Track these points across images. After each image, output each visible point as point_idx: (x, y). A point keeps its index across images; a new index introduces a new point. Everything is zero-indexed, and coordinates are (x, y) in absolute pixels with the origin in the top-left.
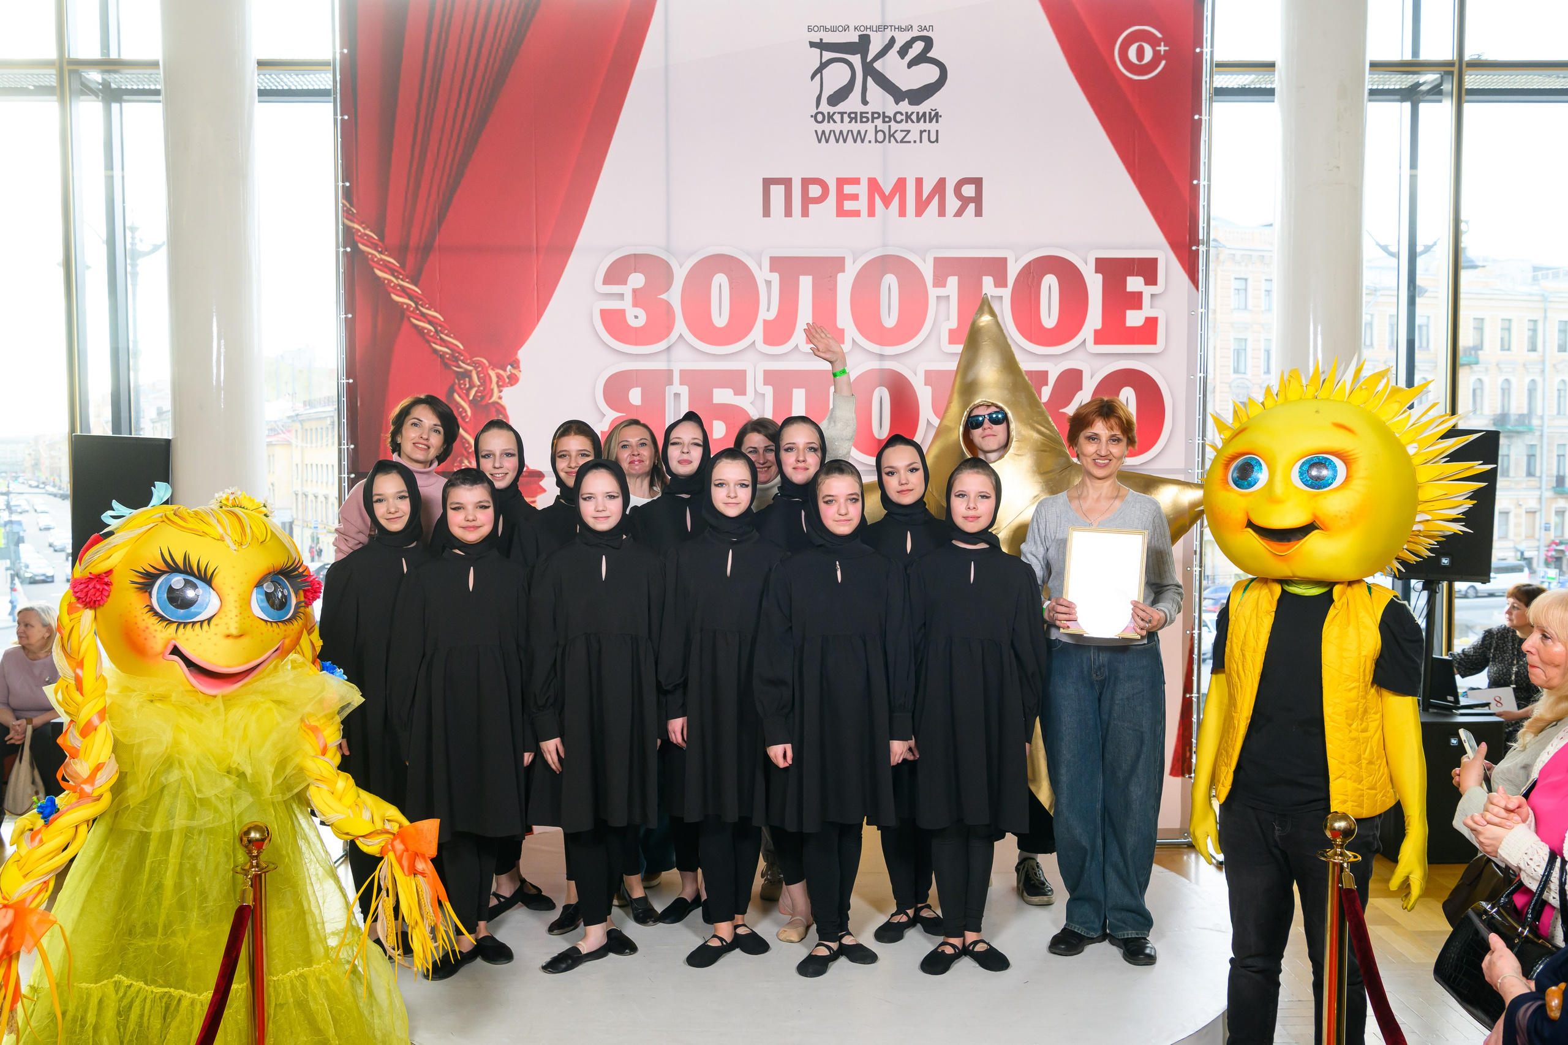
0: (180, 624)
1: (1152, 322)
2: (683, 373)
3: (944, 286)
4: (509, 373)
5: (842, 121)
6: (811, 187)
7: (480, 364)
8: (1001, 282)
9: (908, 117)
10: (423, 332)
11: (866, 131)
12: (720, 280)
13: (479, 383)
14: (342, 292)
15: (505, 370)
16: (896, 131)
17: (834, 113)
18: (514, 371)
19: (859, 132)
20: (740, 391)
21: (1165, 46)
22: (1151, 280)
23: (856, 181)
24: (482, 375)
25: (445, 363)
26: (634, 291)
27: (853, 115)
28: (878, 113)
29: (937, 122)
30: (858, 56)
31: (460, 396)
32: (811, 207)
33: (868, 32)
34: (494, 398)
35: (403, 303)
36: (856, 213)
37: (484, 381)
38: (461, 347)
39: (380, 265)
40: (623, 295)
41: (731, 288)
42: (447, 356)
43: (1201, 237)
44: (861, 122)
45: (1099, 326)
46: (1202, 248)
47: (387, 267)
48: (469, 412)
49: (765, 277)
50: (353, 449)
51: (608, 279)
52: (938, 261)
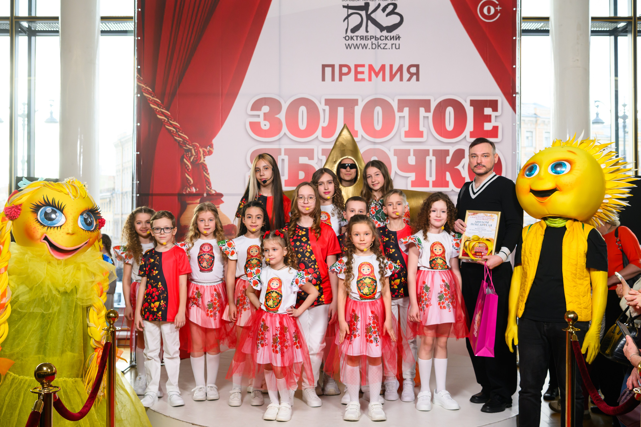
0: (48, 227)
1: (496, 128)
2: (285, 149)
3: (402, 112)
4: (208, 150)
5: (357, 40)
6: (343, 68)
7: (196, 146)
8: (428, 110)
9: (386, 38)
10: (171, 131)
11: (368, 44)
12: (303, 110)
13: (194, 154)
14: (136, 114)
15: (206, 148)
16: (381, 44)
17: (354, 36)
18: (211, 149)
19: (364, 45)
20: (311, 158)
21: (500, 7)
22: (495, 109)
23: (363, 66)
24: (196, 151)
25: (180, 145)
26: (265, 114)
27: (362, 37)
28: (373, 36)
29: (399, 40)
30: (364, 12)
31: (186, 160)
32: (343, 77)
33: (368, 2)
35: (162, 119)
36: (363, 80)
37: (197, 153)
38: (187, 138)
39: (153, 102)
40: (259, 115)
41: (308, 112)
42: (181, 142)
43: (517, 91)
44: (366, 40)
45: (472, 130)
46: (518, 96)
47: (155, 103)
48: (190, 167)
49: (322, 107)
50: (138, 183)
51: (253, 108)
52: (399, 101)
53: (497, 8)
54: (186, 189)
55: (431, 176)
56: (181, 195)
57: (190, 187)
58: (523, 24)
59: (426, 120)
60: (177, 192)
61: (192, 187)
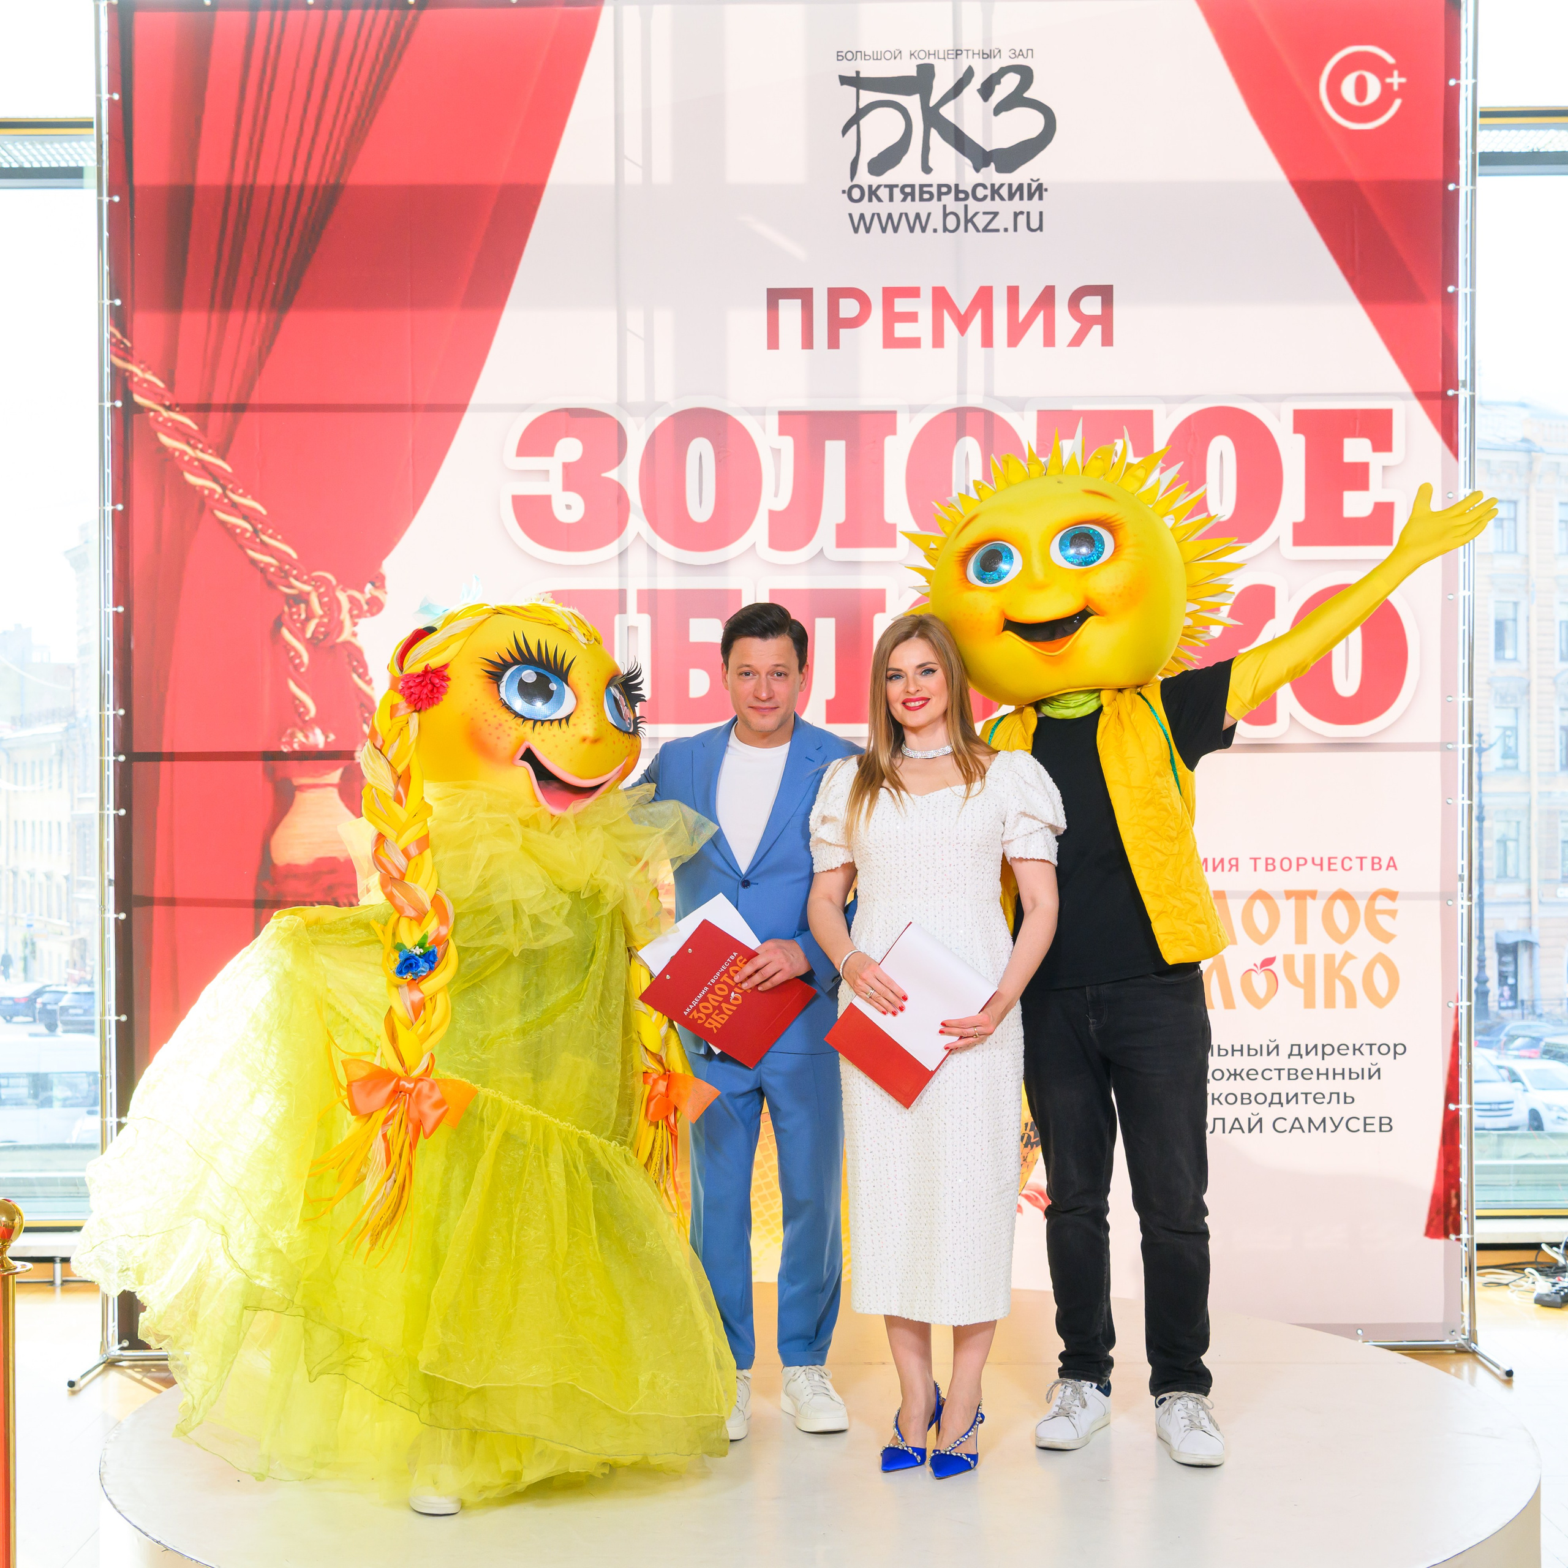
1: (1384, 511)
2: (640, 592)
4: (368, 596)
5: (891, 199)
6: (842, 301)
7: (324, 581)
10: (235, 531)
11: (929, 214)
12: (701, 450)
13: (319, 611)
14: (108, 471)
15: (362, 591)
16: (976, 214)
17: (879, 187)
18: (378, 593)
19: (918, 216)
21: (1400, 76)
22: (1383, 442)
23: (913, 292)
24: (326, 599)
25: (268, 580)
26: (566, 466)
27: (908, 190)
28: (948, 187)
29: (1041, 198)
30: (917, 97)
31: (291, 632)
32: (843, 333)
33: (931, 60)
34: (345, 636)
35: (203, 488)
36: (914, 343)
37: (330, 609)
38: (294, 555)
39: (169, 427)
40: (548, 471)
41: (718, 461)
42: (272, 570)
43: (1461, 376)
44: (922, 199)
45: (1300, 517)
46: (1463, 394)
47: (179, 432)
48: (306, 658)
49: (771, 443)
50: (121, 716)
51: (525, 448)
52: (1044, 416)
53: (1388, 80)
54: (293, 736)
56: (273, 756)
57: (306, 726)
58: (1481, 135)
60: (259, 748)
61: (313, 729)
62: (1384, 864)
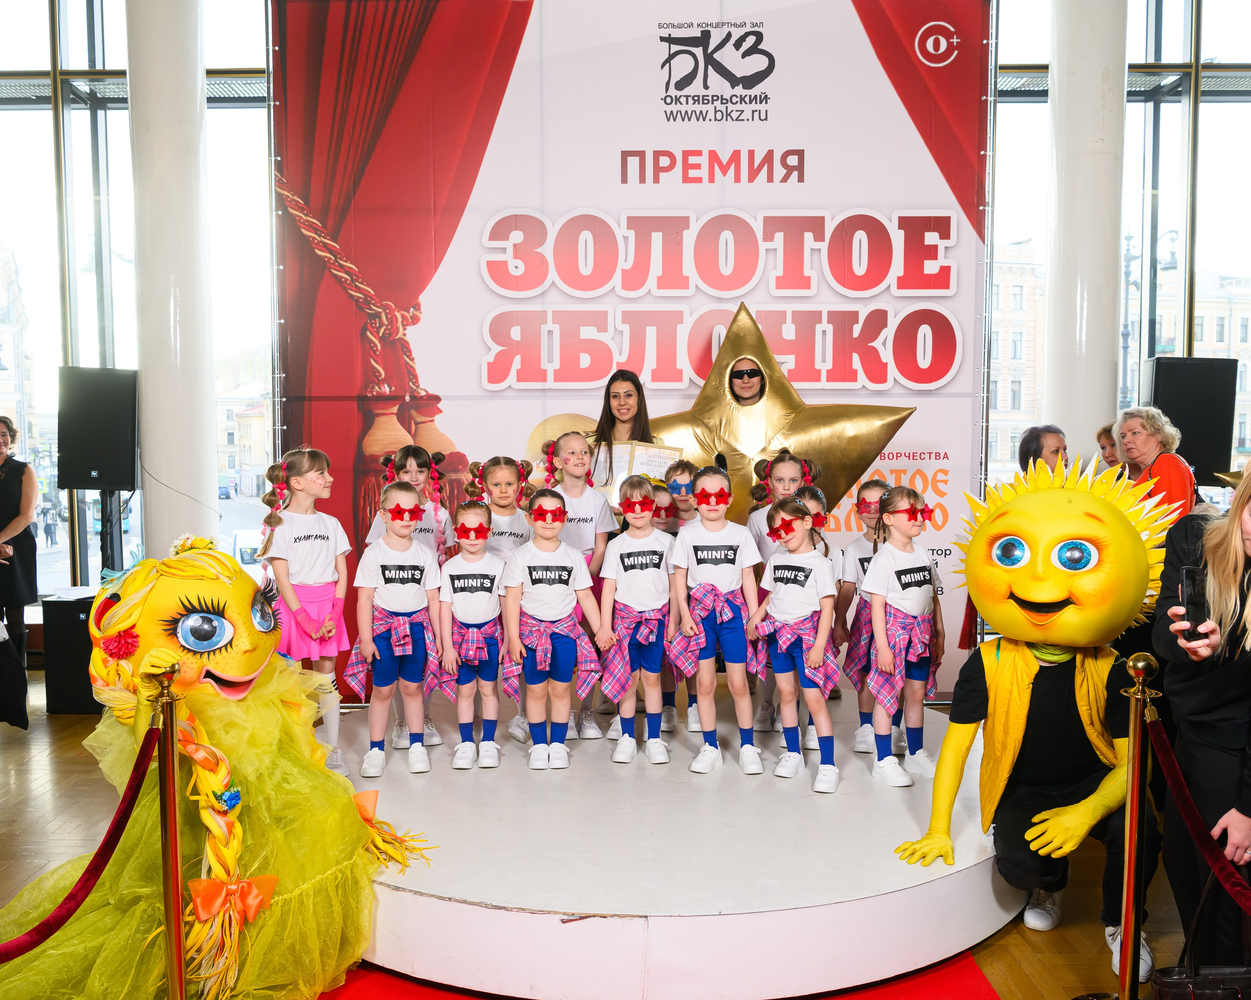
1: (945, 271)
2: (555, 313)
3: (772, 240)
4: (412, 314)
5: (687, 103)
6: (661, 158)
7: (388, 307)
8: (819, 237)
9: (742, 99)
10: (341, 280)
11: (707, 111)
12: (586, 237)
13: (387, 323)
14: (275, 247)
15: (409, 312)
16: (732, 111)
17: (681, 96)
18: (416, 313)
19: (701, 112)
20: (603, 329)
21: (957, 38)
22: (945, 234)
23: (699, 153)
24: (389, 316)
25: (360, 306)
26: (515, 245)
27: (696, 98)
28: (717, 96)
29: (766, 103)
30: (701, 48)
31: (371, 333)
32: (661, 174)
33: (709, 28)
35: (325, 257)
36: (699, 180)
37: (392, 321)
38: (373, 293)
39: (306, 225)
40: (505, 249)
41: (595, 243)
42: (361, 300)
43: (987, 200)
44: (703, 103)
45: (901, 274)
46: (988, 209)
47: (312, 227)
48: (379, 347)
49: (623, 233)
50: (284, 377)
51: (493, 236)
52: (767, 219)
53: (951, 40)
54: (373, 388)
55: (824, 361)
56: (362, 399)
57: (380, 383)
59: (816, 256)
60: (355, 394)
61: (383, 384)
62: (942, 456)
